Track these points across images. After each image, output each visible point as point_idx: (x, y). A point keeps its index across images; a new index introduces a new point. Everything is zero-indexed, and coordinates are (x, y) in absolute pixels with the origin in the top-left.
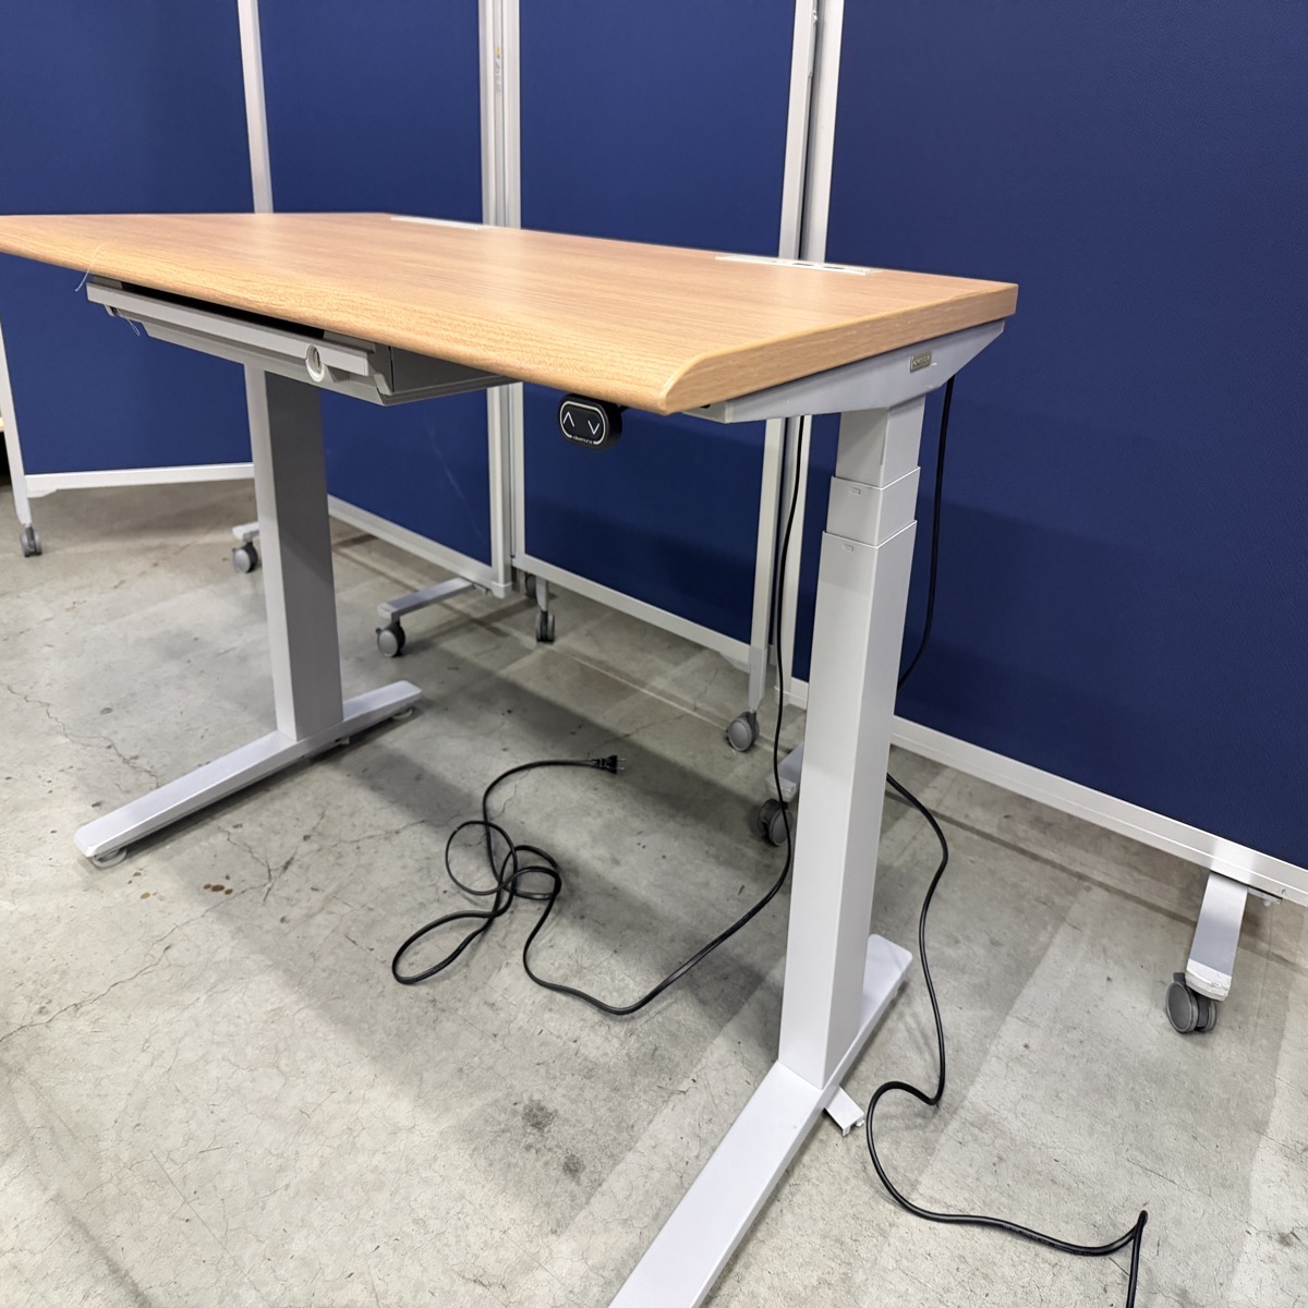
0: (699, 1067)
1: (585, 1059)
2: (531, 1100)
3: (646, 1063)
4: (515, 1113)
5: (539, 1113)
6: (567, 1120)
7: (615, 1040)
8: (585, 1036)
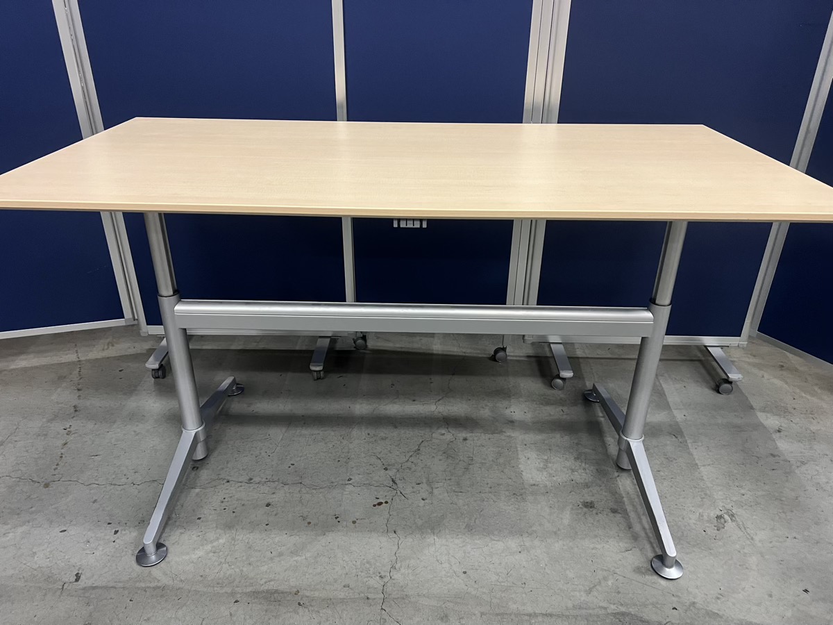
1: (582, 484)
2: (581, 502)
3: (599, 475)
4: (581, 508)
5: (588, 504)
6: (598, 501)
8: (573, 477)
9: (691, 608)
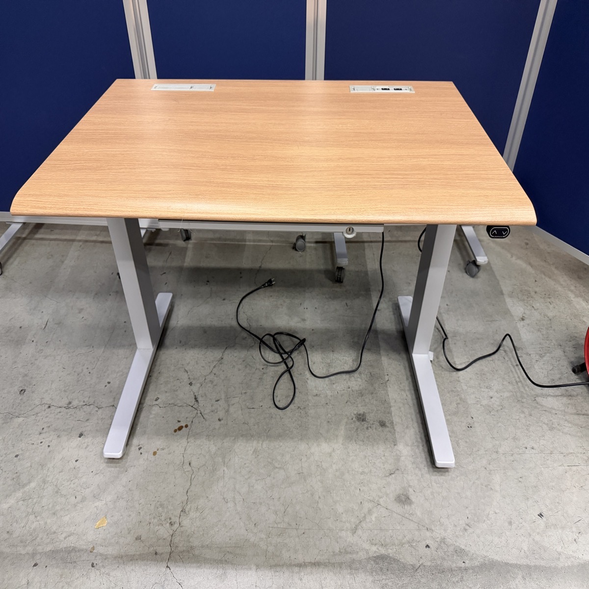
0: (385, 370)
1: (357, 391)
2: (355, 415)
3: (372, 380)
4: (354, 422)
5: (361, 416)
6: (369, 413)
7: (358, 379)
8: (350, 384)
9: (442, 545)
